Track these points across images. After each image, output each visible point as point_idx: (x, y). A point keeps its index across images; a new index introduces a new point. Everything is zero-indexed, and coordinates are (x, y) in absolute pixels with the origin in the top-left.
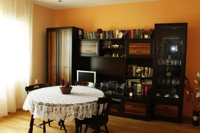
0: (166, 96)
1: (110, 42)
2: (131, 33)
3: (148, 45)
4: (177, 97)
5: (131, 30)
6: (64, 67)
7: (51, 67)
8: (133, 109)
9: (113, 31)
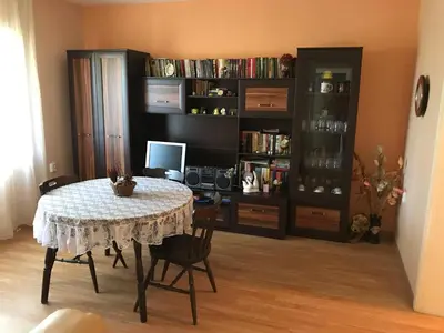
0: (317, 191)
1: (206, 83)
2: (249, 65)
3: (284, 92)
4: (337, 191)
5: (249, 60)
6: (112, 136)
7: (83, 135)
8: (255, 216)
9: (211, 61)
